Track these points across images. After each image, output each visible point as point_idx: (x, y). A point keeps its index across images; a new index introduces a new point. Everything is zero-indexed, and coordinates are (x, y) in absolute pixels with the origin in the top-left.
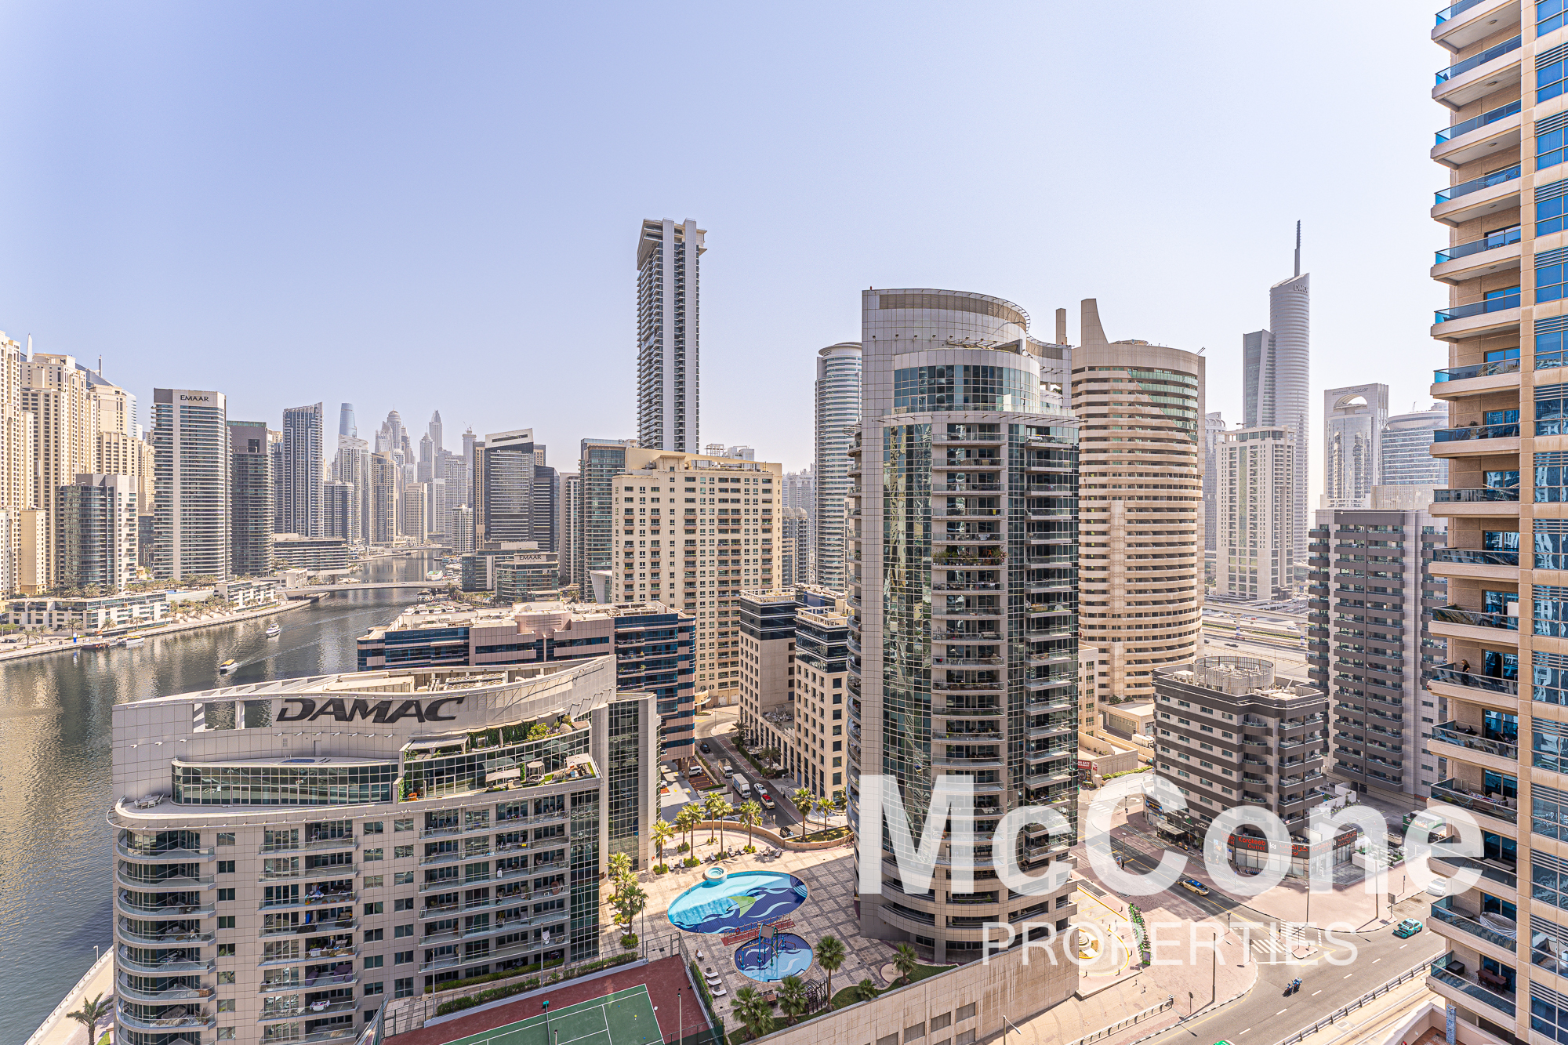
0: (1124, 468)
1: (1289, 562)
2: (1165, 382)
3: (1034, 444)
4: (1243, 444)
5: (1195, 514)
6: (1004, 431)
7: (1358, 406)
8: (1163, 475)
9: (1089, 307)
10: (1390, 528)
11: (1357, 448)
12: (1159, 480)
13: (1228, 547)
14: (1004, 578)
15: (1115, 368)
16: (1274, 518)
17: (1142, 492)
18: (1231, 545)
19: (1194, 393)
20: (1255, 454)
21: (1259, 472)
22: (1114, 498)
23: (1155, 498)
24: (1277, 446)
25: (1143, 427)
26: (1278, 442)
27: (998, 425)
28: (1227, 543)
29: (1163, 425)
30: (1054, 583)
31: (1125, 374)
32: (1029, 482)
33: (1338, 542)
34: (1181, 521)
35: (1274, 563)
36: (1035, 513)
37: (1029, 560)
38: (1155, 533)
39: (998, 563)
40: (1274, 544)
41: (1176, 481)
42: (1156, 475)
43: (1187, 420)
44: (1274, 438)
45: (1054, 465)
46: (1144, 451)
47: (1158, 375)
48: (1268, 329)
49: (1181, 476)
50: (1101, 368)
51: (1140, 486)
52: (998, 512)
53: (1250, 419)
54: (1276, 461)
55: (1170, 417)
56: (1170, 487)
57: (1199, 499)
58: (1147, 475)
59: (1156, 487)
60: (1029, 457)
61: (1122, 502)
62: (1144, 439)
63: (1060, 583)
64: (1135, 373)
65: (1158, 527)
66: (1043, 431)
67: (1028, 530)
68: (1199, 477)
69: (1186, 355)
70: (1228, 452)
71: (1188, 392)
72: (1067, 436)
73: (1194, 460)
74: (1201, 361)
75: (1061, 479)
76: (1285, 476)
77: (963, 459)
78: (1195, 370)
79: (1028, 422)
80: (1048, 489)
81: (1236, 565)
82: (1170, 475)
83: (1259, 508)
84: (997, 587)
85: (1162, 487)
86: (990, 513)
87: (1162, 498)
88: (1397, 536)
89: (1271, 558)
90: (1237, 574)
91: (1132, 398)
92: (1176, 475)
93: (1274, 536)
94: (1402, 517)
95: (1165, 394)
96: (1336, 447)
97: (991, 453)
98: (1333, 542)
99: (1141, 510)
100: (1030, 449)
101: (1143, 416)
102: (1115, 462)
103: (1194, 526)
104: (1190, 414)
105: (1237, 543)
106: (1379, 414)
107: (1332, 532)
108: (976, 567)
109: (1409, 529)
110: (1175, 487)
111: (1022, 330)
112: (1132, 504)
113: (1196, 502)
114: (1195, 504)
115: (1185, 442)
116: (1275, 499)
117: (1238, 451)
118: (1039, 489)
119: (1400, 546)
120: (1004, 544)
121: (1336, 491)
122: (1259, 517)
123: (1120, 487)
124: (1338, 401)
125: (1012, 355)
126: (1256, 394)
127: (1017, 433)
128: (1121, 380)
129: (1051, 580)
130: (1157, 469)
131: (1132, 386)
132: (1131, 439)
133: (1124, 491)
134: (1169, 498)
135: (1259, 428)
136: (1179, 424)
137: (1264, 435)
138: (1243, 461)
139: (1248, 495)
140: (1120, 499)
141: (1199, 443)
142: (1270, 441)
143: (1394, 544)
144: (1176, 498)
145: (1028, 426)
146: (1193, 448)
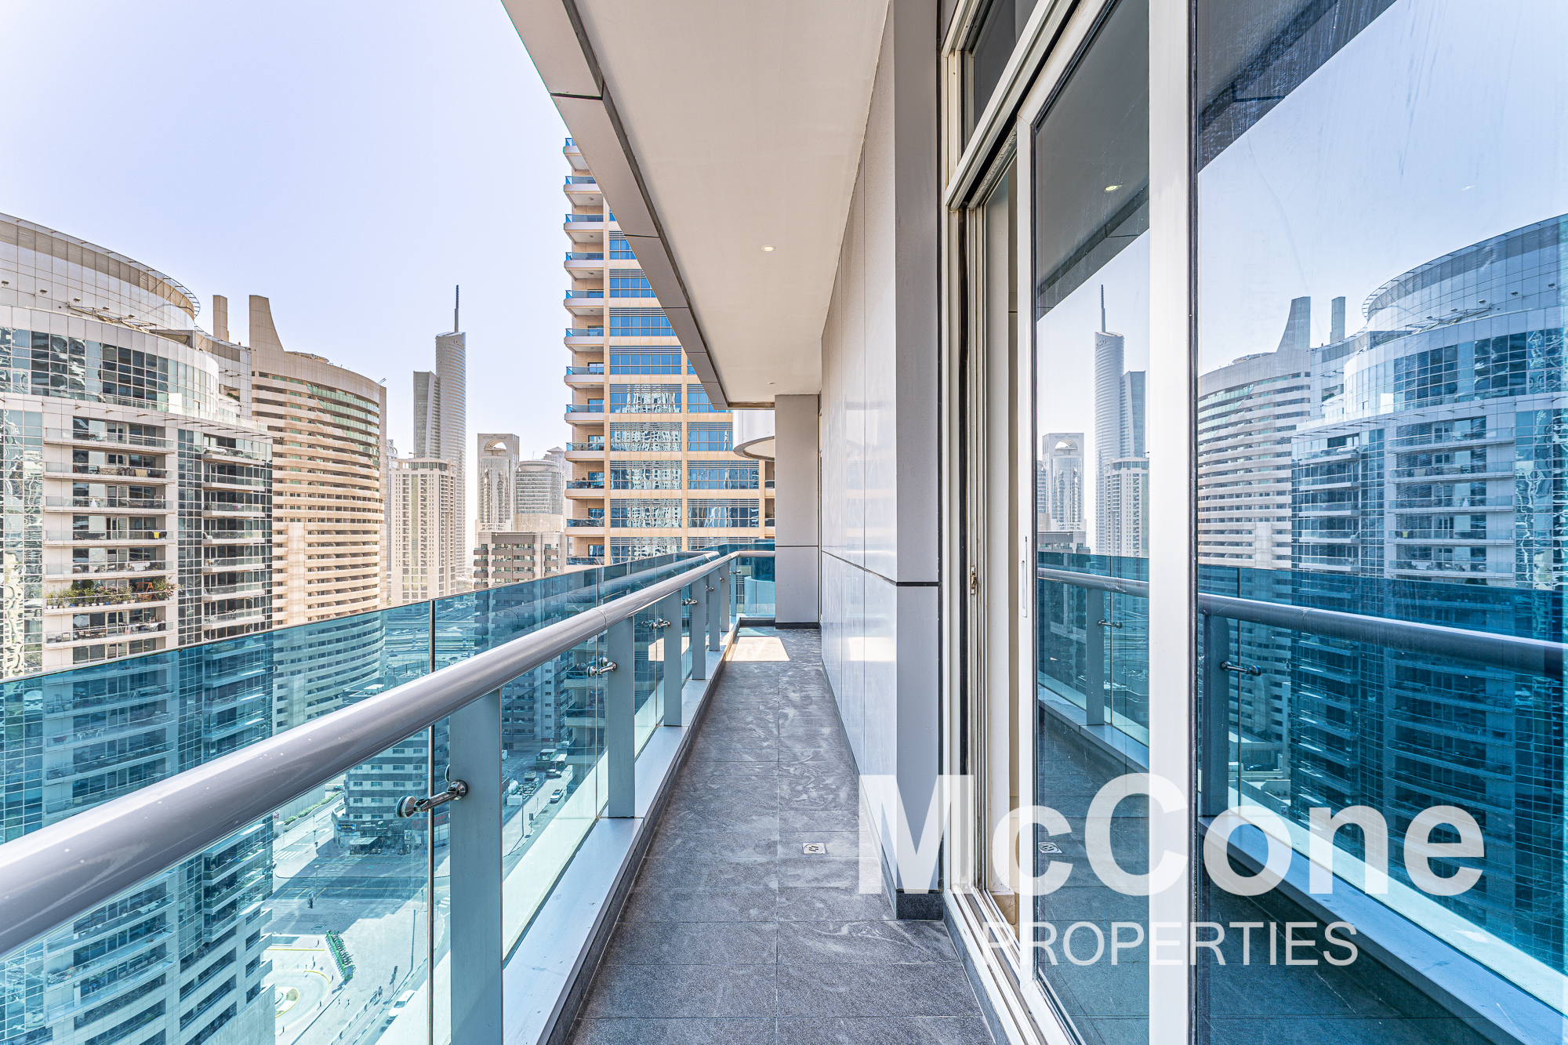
0: (304, 488)
1: (453, 577)
2: (348, 405)
3: (215, 457)
4: (415, 472)
5: (378, 536)
6: (172, 436)
7: (501, 450)
8: (346, 497)
9: (259, 306)
10: (526, 546)
11: (500, 483)
12: (342, 503)
13: (402, 567)
14: (172, 616)
15: (292, 380)
16: (441, 539)
17: (324, 514)
18: (405, 564)
19: (376, 420)
20: (425, 481)
21: (428, 498)
22: (292, 520)
23: (338, 521)
24: (442, 476)
25: (325, 447)
26: (444, 473)
27: (162, 429)
28: (401, 563)
29: (346, 447)
30: (242, 615)
31: (304, 389)
32: (207, 499)
33: (493, 557)
34: (364, 543)
35: (441, 579)
36: (217, 536)
37: (208, 590)
38: (338, 556)
39: (163, 597)
40: (441, 562)
41: (359, 504)
42: (338, 497)
43: (370, 445)
44: (441, 469)
45: (242, 482)
46: (325, 471)
47: (339, 397)
48: (434, 372)
49: (364, 499)
50: (275, 377)
51: (323, 508)
52: (163, 535)
53: (420, 452)
54: (442, 489)
55: (353, 441)
56: (353, 509)
57: (381, 522)
58: (329, 496)
59: (339, 509)
60: (207, 470)
61: (301, 524)
62: (325, 459)
63: (249, 614)
64: (315, 389)
65: (341, 550)
66: (228, 443)
67: (207, 556)
68: (381, 501)
69: (369, 383)
70: (402, 478)
71: (370, 418)
72: (259, 452)
73: (377, 484)
74: (383, 391)
75: (250, 499)
76: (449, 503)
77: (103, 465)
78: (377, 399)
79: (206, 430)
80: (235, 509)
81: (409, 584)
82: (354, 498)
83: (428, 531)
84: (161, 627)
85: (346, 509)
86: (151, 536)
87: (345, 520)
88: (531, 550)
89: (438, 575)
90: (410, 591)
91: (313, 415)
92: (359, 498)
93: (441, 555)
94: (533, 537)
95: (348, 417)
96: (486, 481)
97: (152, 462)
98: (491, 558)
99: (323, 532)
100: (209, 462)
101: (324, 435)
102: (292, 481)
103: (376, 548)
104: (372, 440)
105: (410, 563)
106: (514, 457)
107: (490, 550)
108: (126, 606)
109: (537, 546)
110: (359, 510)
111: (189, 317)
112: (313, 526)
113: (378, 525)
114: (377, 527)
115: (368, 466)
116: (441, 523)
117: (410, 478)
118: (220, 508)
119: (532, 558)
120: (172, 574)
121: (486, 517)
122: (428, 539)
123: (299, 508)
124: (487, 443)
125: (181, 347)
126: (425, 428)
127: (192, 440)
128: (300, 394)
129: (237, 611)
130: (340, 491)
131: (313, 403)
132: (311, 458)
133: (304, 513)
134: (353, 521)
135: (428, 459)
136: (361, 448)
137: (432, 466)
138: (414, 487)
139: (419, 519)
140: (299, 520)
141: (381, 469)
142: (437, 472)
143: (528, 558)
144: (359, 521)
145: (205, 435)
146: (375, 473)
